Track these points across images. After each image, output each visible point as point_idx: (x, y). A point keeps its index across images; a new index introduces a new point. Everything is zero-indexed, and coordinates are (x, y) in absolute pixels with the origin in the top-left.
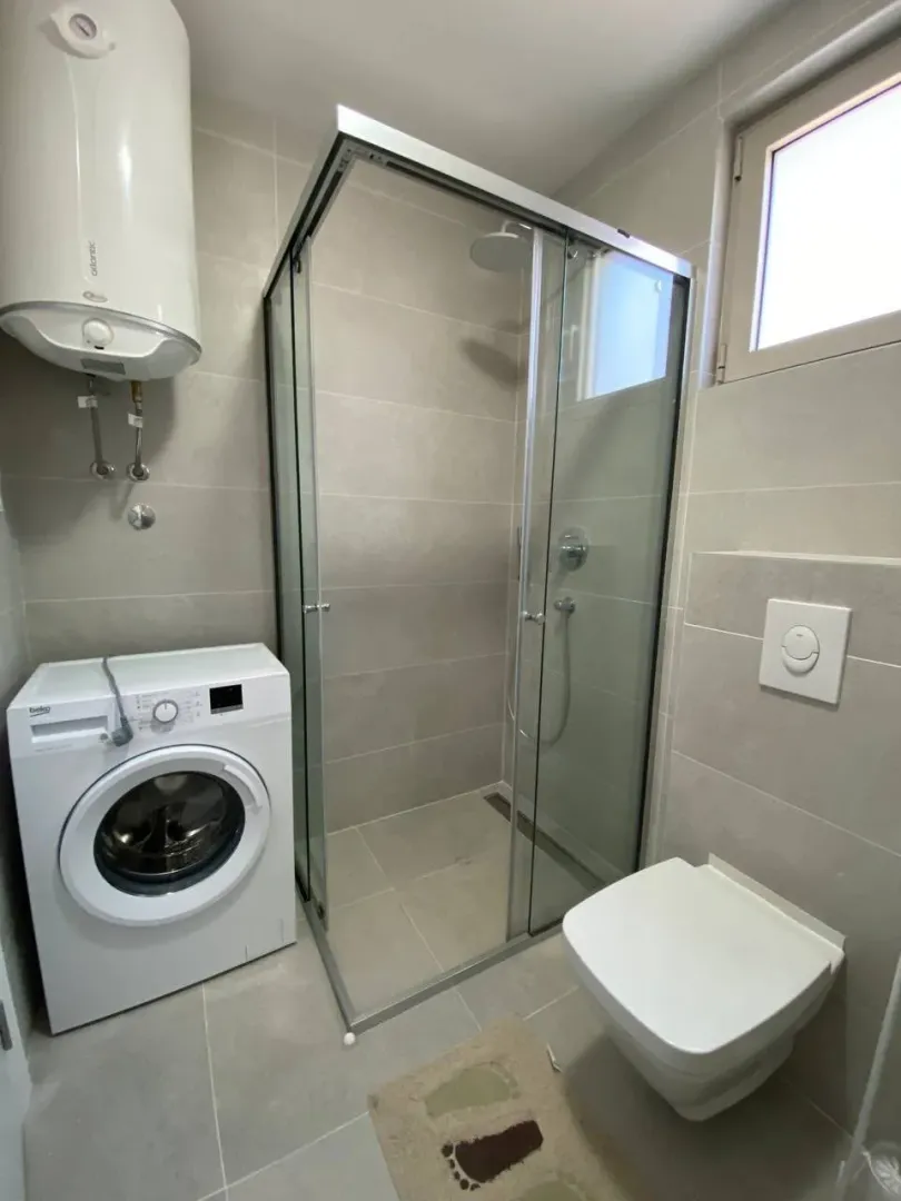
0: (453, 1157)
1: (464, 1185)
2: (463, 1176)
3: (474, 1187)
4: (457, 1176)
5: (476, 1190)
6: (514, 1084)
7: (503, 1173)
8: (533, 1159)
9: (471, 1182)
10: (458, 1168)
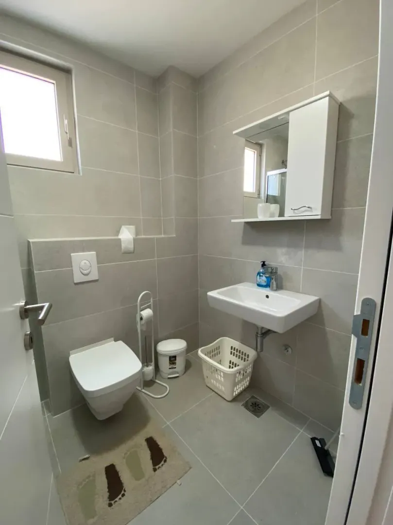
0: (113, 502)
1: (123, 495)
2: (120, 496)
3: (125, 491)
4: (120, 499)
5: (126, 490)
6: (89, 477)
7: (121, 479)
8: (118, 468)
9: (123, 492)
10: (117, 499)
